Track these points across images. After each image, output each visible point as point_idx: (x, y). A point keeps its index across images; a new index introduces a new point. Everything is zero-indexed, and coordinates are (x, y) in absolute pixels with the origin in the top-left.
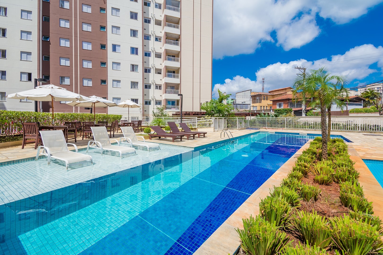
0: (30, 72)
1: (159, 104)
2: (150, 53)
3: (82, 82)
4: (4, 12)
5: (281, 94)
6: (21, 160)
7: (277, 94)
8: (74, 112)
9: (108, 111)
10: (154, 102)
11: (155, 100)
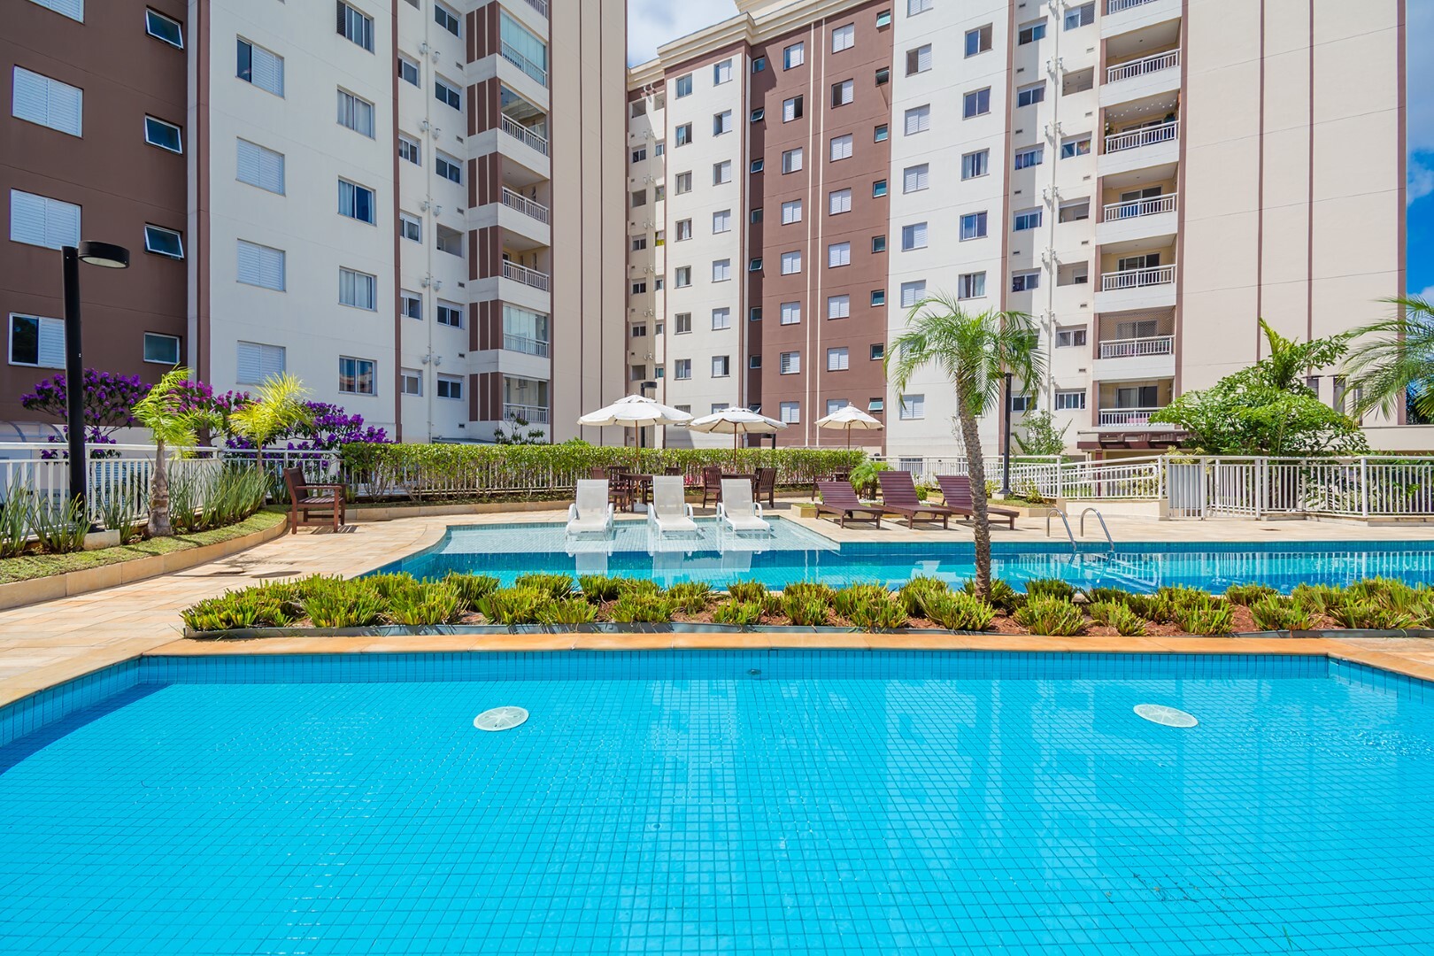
0: (726, 355)
1: (1076, 406)
2: (1038, 212)
3: (826, 360)
4: (688, 231)
6: (558, 523)
8: (807, 445)
9: (885, 440)
10: (1049, 397)
11: (1056, 391)
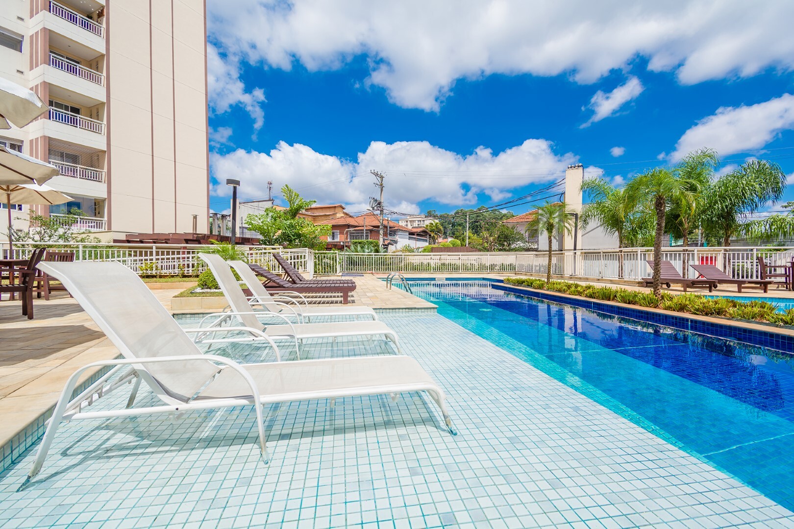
5: (326, 215)
7: (321, 214)
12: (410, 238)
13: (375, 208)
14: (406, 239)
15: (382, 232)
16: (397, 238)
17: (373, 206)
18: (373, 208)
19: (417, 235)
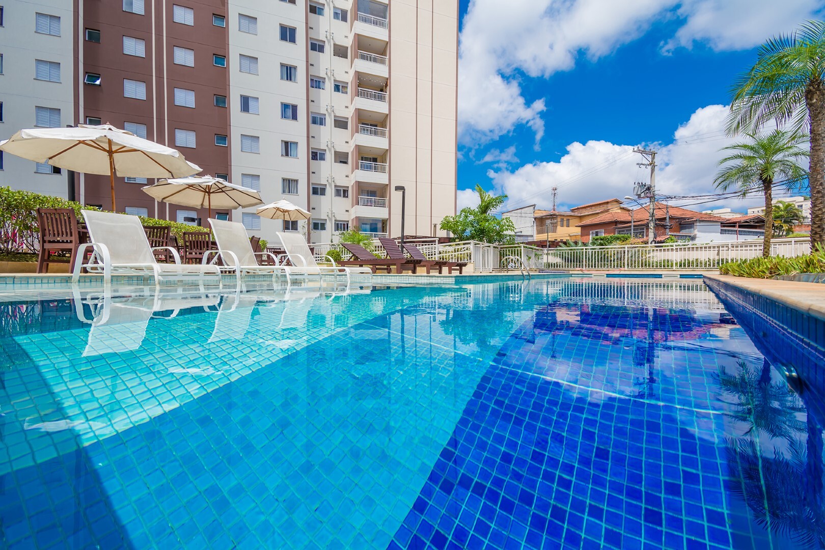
1: (344, 230)
2: (323, 117)
5: (598, 214)
10: (332, 224)
11: (335, 221)
12: (723, 232)
13: (643, 195)
14: (717, 232)
15: (652, 224)
16: (696, 232)
17: (639, 193)
18: (639, 196)
19: (740, 226)
